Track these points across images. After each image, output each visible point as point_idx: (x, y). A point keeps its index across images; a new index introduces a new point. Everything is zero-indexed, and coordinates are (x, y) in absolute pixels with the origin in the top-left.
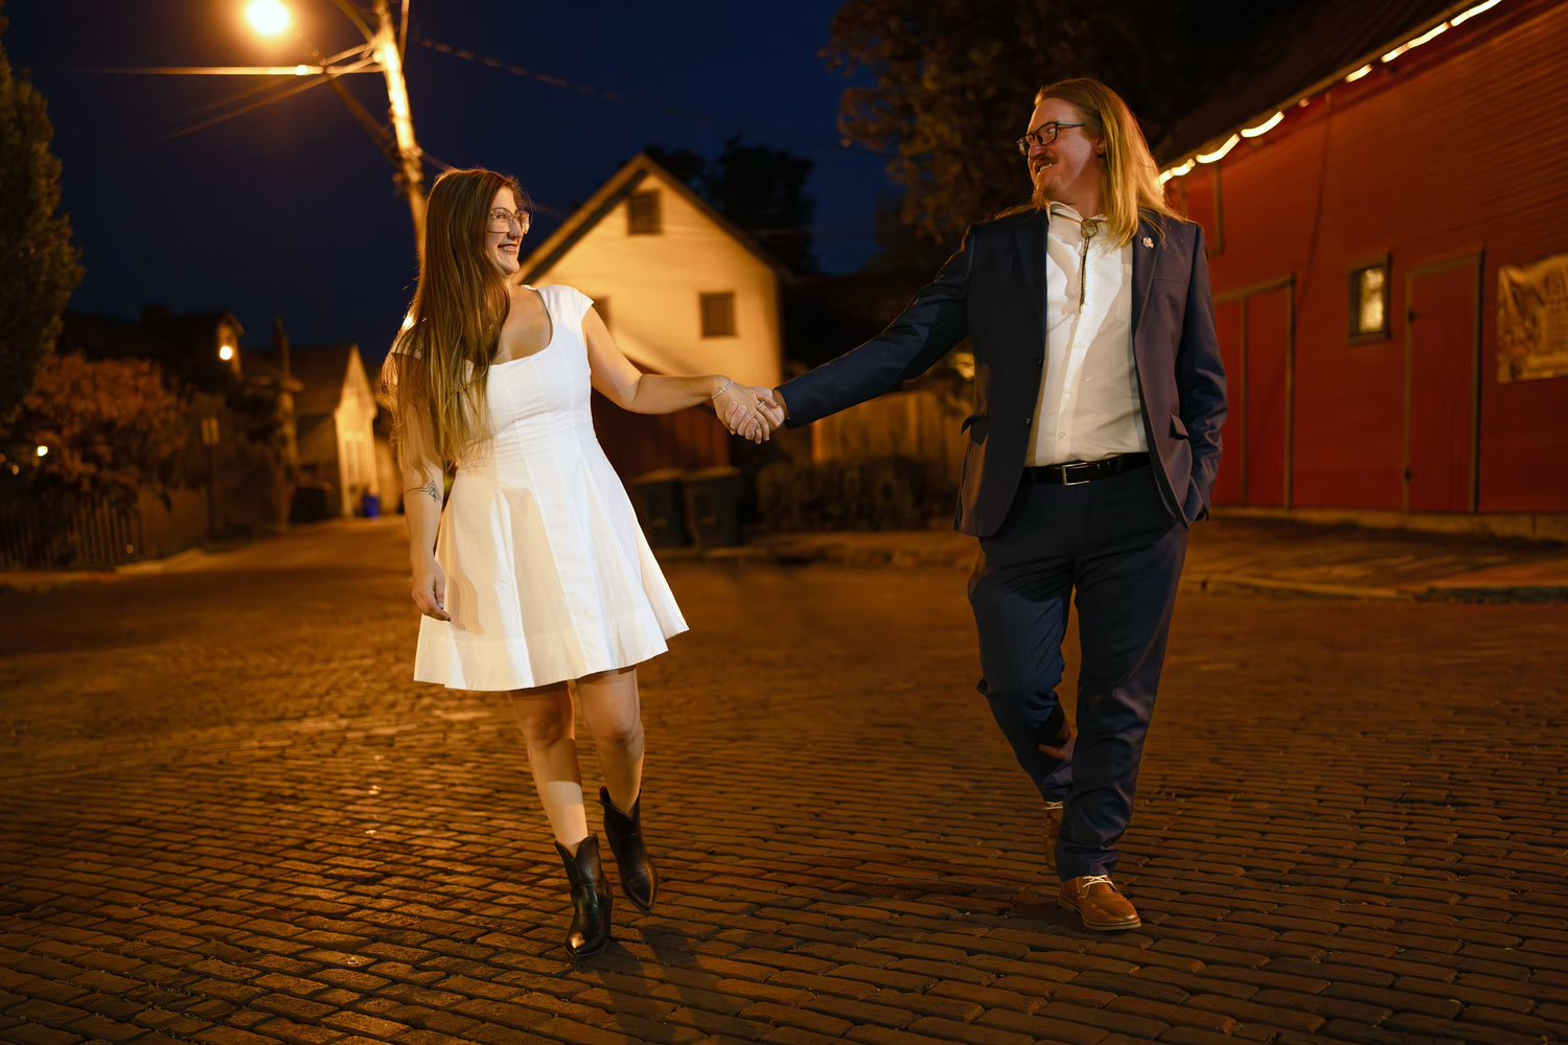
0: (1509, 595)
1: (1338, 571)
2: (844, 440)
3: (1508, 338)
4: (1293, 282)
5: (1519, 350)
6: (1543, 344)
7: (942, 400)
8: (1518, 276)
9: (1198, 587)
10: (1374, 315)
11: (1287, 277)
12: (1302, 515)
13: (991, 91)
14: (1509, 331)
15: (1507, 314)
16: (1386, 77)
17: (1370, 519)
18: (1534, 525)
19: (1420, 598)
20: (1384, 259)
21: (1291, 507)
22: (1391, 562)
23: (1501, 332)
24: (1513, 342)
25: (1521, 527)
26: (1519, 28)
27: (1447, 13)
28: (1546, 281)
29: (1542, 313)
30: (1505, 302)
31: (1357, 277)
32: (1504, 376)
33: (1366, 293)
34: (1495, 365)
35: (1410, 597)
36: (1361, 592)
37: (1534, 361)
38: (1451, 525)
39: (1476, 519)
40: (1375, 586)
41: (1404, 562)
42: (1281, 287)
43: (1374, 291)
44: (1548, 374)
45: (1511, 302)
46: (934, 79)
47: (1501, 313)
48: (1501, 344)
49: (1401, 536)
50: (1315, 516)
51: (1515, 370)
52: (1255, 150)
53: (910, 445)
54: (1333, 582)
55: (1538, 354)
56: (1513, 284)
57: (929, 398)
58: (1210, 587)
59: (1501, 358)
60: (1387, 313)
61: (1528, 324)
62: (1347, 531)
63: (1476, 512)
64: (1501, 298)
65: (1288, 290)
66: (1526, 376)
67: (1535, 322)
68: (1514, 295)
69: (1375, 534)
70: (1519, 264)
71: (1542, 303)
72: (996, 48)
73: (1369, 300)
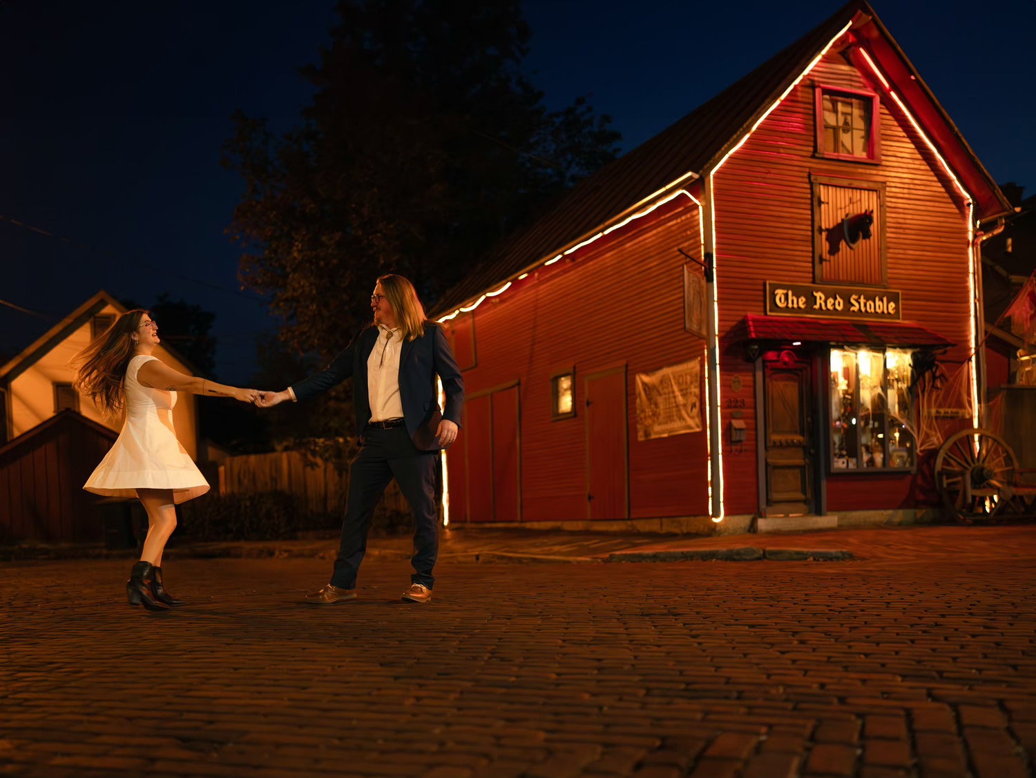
0: (655, 557)
1: (556, 548)
2: (240, 482)
3: (642, 415)
4: (519, 384)
5: (649, 421)
6: (661, 418)
7: (304, 456)
8: (646, 379)
9: (474, 558)
10: (566, 403)
11: (516, 381)
12: (528, 525)
13: (335, 262)
14: (643, 411)
15: (641, 401)
16: (569, 264)
17: (568, 526)
18: (661, 525)
19: (606, 561)
20: (571, 370)
21: (522, 521)
22: (586, 543)
23: (638, 412)
24: (645, 417)
25: (653, 526)
26: (641, 238)
27: (601, 227)
28: (661, 382)
29: (660, 400)
30: (640, 394)
31: (556, 380)
32: (641, 438)
33: (562, 390)
34: (636, 431)
35: (600, 560)
36: (571, 559)
37: (657, 428)
38: (616, 527)
39: (629, 523)
40: (578, 556)
41: (593, 543)
42: (513, 387)
43: (566, 390)
44: (665, 435)
45: (643, 393)
46: (300, 251)
47: (638, 401)
48: (639, 419)
49: (588, 533)
50: (536, 525)
51: (647, 434)
52: (495, 305)
53: (284, 484)
54: (554, 554)
55: (659, 424)
56: (644, 383)
57: (295, 455)
58: (481, 559)
59: (639, 426)
60: (574, 401)
61: (653, 406)
62: (556, 532)
63: (629, 519)
64: (637, 392)
65: (517, 388)
66: (653, 437)
67: (656, 405)
68: (645, 390)
69: (572, 533)
70: (647, 372)
71: (660, 395)
72: (338, 236)
73: (563, 395)
